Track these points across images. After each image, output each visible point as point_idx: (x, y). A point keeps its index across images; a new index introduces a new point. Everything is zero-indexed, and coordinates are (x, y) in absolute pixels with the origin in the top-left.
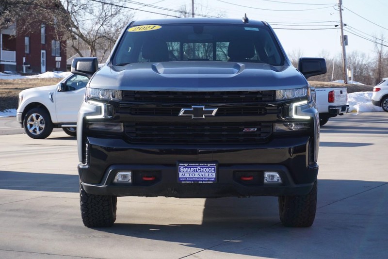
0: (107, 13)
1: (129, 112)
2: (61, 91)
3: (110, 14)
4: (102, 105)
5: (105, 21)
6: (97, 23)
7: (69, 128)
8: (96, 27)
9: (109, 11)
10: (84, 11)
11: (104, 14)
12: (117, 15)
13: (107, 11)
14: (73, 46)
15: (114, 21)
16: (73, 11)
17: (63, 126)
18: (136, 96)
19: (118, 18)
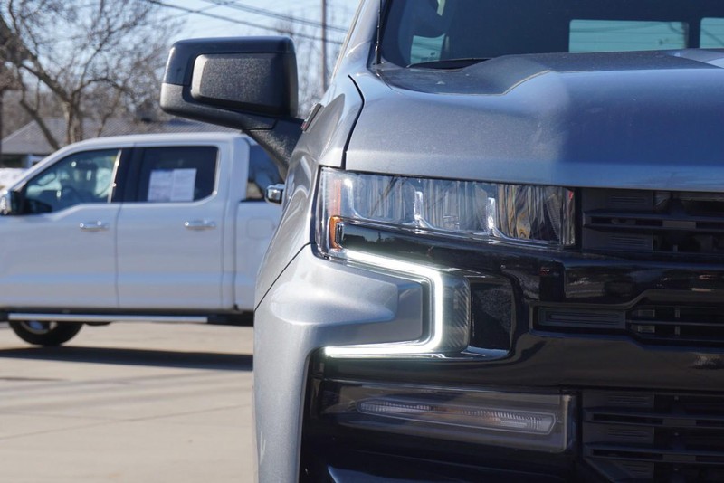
0: (112, 21)
1: (621, 324)
2: (9, 214)
3: (120, 24)
4: (432, 275)
5: (106, 41)
6: (84, 47)
7: (27, 322)
8: (84, 57)
9: (117, 16)
10: (53, 13)
11: (104, 21)
12: (137, 28)
13: (114, 14)
14: (23, 103)
15: (129, 40)
16: (25, 14)
17: (13, 317)
18: (670, 224)
19: (142, 33)
